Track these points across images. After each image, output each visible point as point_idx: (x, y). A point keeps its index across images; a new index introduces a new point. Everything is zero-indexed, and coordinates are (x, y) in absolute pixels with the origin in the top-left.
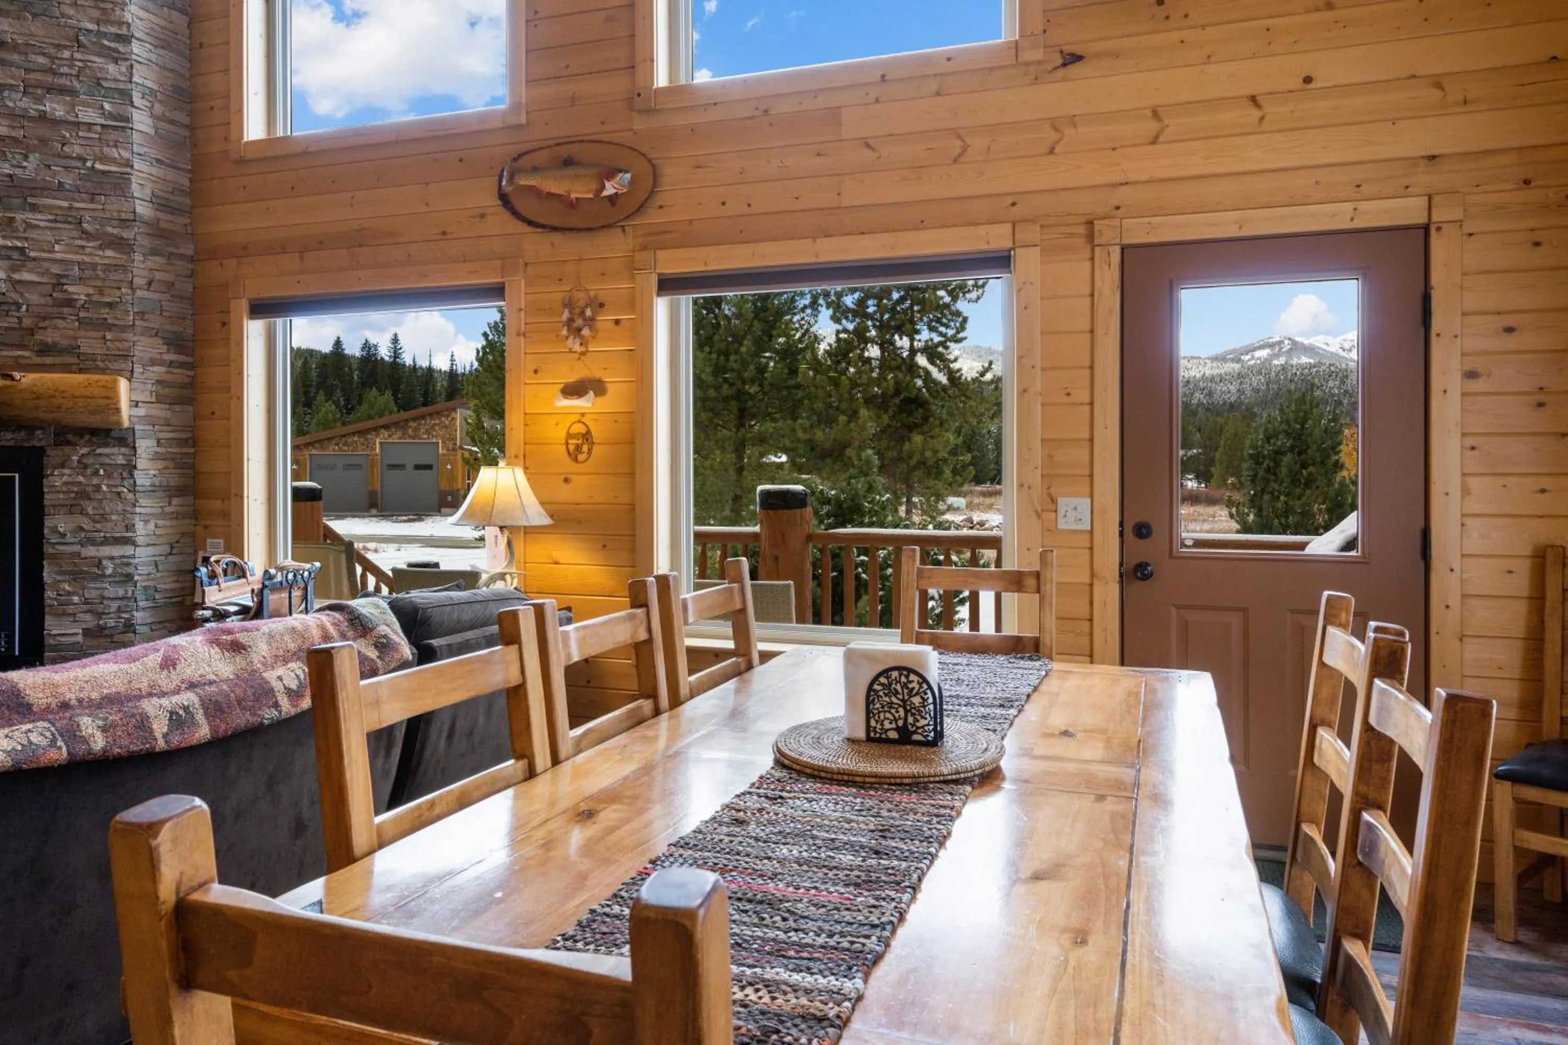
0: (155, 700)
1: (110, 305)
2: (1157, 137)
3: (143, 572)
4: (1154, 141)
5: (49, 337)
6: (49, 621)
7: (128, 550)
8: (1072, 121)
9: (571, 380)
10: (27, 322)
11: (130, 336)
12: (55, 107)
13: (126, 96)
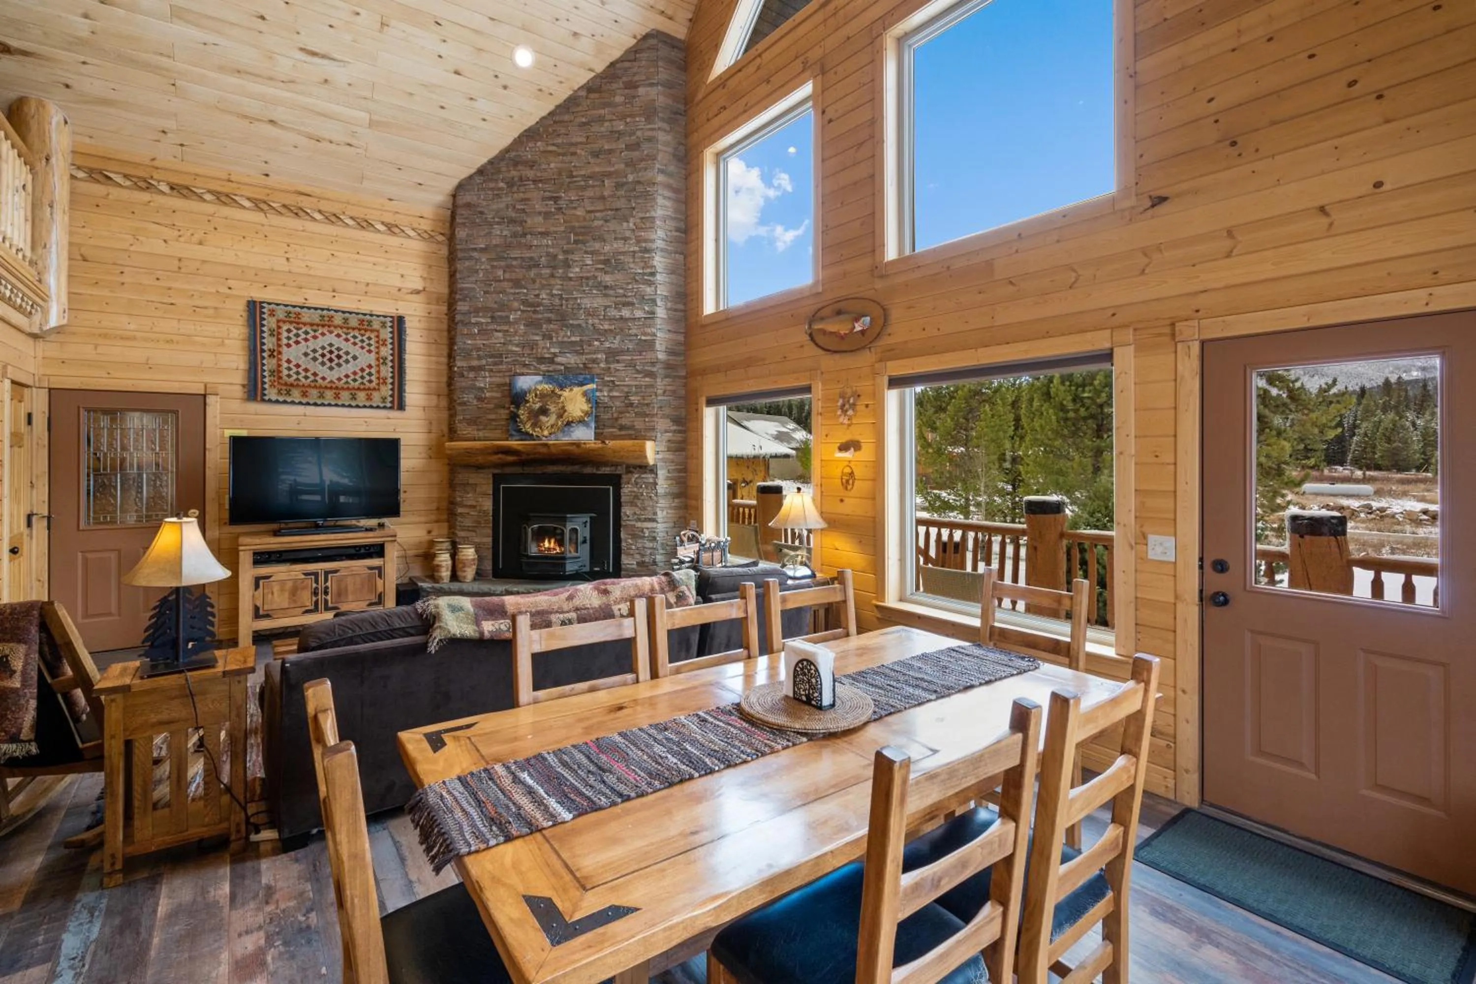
0: (558, 615)
1: (648, 405)
2: (1231, 251)
3: (661, 535)
4: (1229, 255)
5: (623, 421)
6: (623, 557)
7: (654, 525)
8: (1159, 248)
9: (844, 441)
10: (615, 415)
11: (655, 419)
12: (626, 313)
13: (654, 301)
